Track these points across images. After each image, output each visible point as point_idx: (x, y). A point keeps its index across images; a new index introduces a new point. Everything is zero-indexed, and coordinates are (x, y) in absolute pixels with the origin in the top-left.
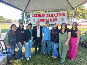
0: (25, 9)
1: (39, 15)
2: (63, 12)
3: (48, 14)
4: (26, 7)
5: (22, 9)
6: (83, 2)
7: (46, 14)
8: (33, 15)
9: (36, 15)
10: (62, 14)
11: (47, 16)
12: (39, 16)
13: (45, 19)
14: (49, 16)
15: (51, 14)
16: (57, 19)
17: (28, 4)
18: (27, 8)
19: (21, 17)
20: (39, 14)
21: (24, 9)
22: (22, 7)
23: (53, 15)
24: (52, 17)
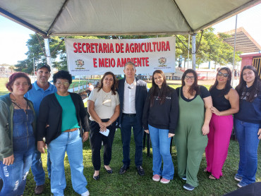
0: (50, 25)
1: (94, 46)
2: (165, 39)
3: (122, 44)
4: (54, 21)
5: (40, 28)
6: (221, 15)
7: (117, 45)
8: (77, 46)
9: (85, 47)
10: (163, 46)
11: (120, 49)
12: (94, 50)
13: (113, 59)
14: (124, 50)
15: (132, 44)
16: (148, 58)
17: (61, 11)
18: (56, 25)
19: (27, 54)
20: (96, 45)
21: (45, 27)
22: (42, 20)
23: (137, 48)
24: (133, 52)
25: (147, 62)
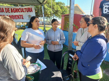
2: (30, 7)
3: (8, 9)
7: (6, 8)
10: (29, 10)
11: (7, 11)
14: (10, 11)
15: (14, 9)
23: (17, 10)
24: (15, 12)
25: (22, 17)
